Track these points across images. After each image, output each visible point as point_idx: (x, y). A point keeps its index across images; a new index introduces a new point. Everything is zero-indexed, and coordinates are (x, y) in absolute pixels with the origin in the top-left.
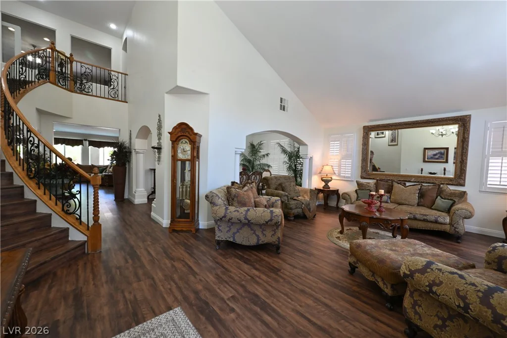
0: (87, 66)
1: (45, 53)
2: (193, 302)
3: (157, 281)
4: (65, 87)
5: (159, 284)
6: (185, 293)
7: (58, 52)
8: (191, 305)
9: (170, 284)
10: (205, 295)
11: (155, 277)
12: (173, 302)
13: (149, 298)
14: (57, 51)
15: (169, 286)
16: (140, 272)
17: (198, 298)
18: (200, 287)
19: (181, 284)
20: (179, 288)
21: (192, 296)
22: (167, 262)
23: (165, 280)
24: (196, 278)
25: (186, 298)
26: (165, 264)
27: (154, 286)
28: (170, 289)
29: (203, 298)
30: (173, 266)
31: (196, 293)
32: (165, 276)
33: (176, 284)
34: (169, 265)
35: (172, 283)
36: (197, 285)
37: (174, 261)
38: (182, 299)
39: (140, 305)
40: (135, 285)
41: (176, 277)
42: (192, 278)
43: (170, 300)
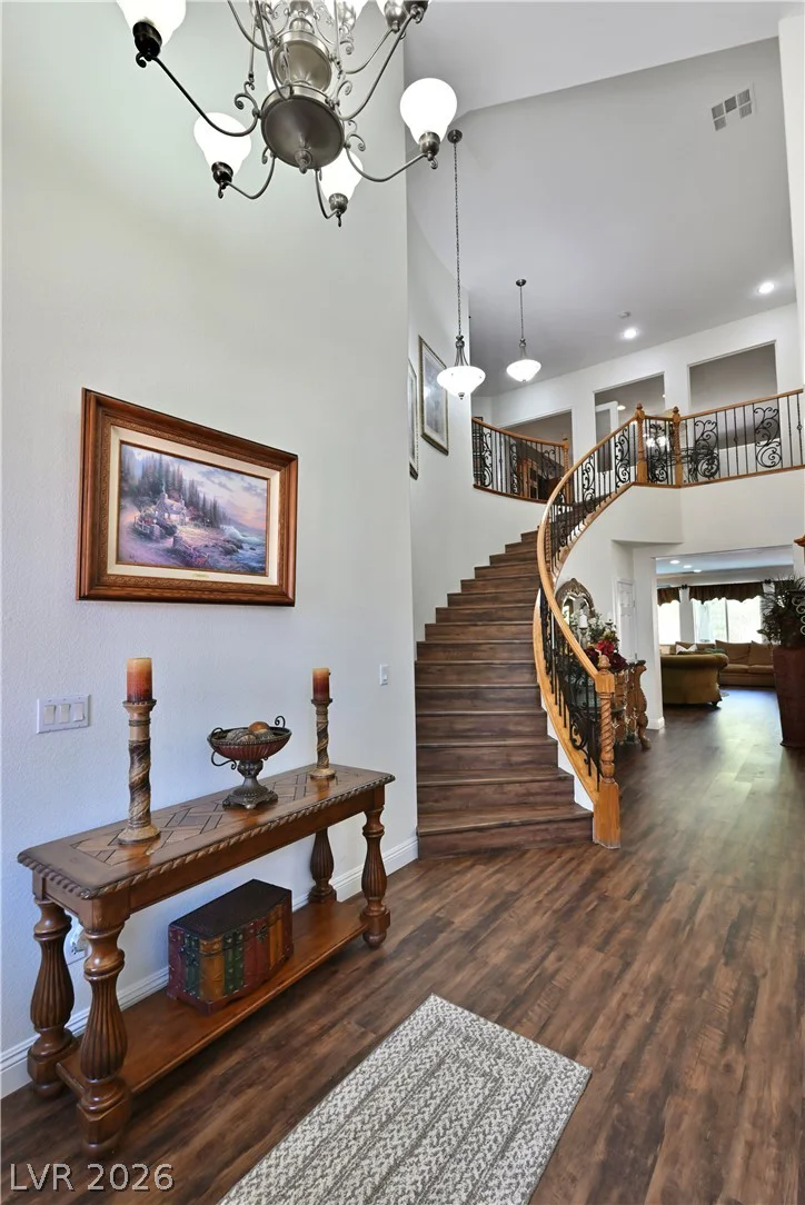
0: (704, 419)
1: (626, 434)
2: (632, 1095)
3: (628, 977)
4: (665, 483)
5: (625, 986)
6: (646, 1057)
7: (650, 418)
8: (618, 1094)
9: (642, 1006)
10: (684, 1116)
11: (636, 967)
12: (598, 1049)
13: (572, 995)
14: (647, 418)
15: (634, 1009)
16: (625, 933)
17: (656, 1100)
18: (699, 1082)
19: (666, 1027)
20: (649, 1032)
21: (648, 1079)
22: (710, 950)
23: (646, 990)
24: (724, 1050)
25: (629, 1069)
26: (697, 954)
27: (609, 981)
28: (628, 1017)
29: (668, 1114)
30: (709, 973)
31: (670, 1083)
32: (659, 979)
33: (657, 1017)
34: (703, 963)
35: (650, 1010)
36: (700, 1068)
37: (726, 964)
38: (619, 1063)
39: (543, 994)
40: (584, 951)
41: (678, 1001)
42: (712, 1040)
43: (597, 1036)
